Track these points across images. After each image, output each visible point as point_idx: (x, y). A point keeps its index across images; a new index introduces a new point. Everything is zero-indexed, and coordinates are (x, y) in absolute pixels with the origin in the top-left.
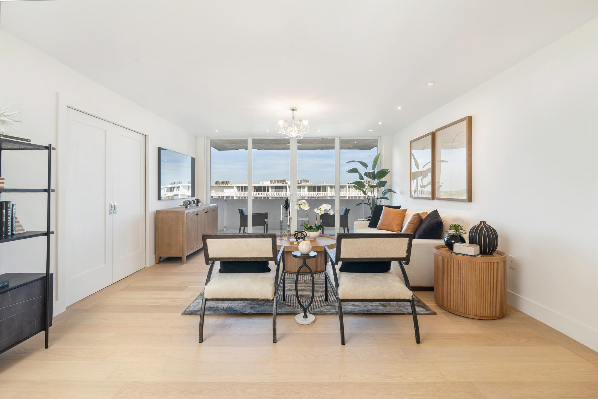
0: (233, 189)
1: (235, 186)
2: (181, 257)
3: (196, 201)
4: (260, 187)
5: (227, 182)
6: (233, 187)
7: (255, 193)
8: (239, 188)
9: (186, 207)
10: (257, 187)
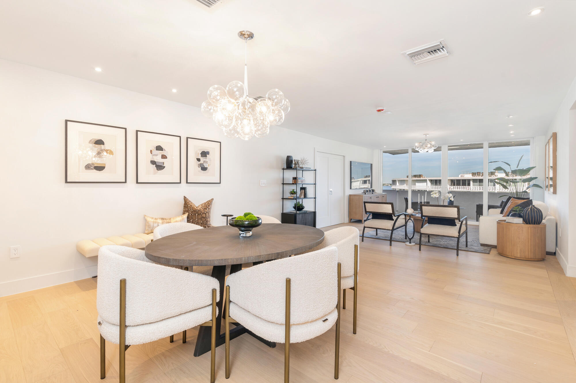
0: (426, 183)
1: (428, 179)
2: (361, 220)
3: (371, 191)
4: (458, 181)
5: (419, 175)
6: (425, 181)
7: (452, 187)
8: (432, 181)
9: (365, 194)
10: (455, 180)
